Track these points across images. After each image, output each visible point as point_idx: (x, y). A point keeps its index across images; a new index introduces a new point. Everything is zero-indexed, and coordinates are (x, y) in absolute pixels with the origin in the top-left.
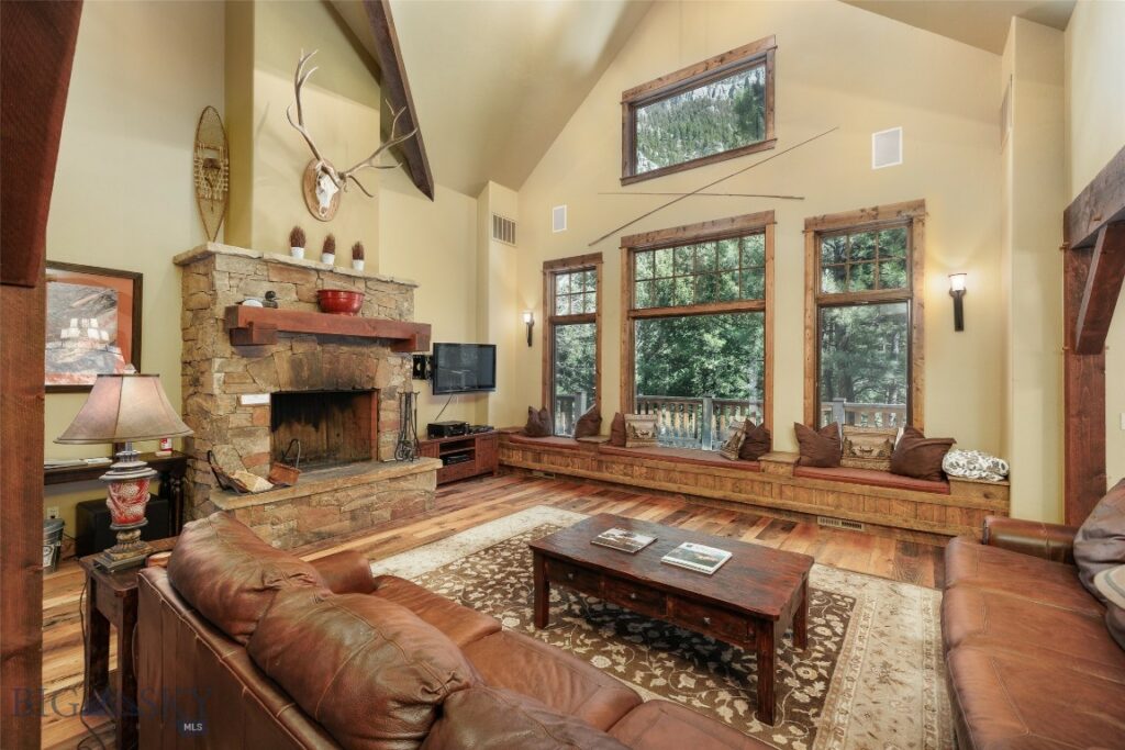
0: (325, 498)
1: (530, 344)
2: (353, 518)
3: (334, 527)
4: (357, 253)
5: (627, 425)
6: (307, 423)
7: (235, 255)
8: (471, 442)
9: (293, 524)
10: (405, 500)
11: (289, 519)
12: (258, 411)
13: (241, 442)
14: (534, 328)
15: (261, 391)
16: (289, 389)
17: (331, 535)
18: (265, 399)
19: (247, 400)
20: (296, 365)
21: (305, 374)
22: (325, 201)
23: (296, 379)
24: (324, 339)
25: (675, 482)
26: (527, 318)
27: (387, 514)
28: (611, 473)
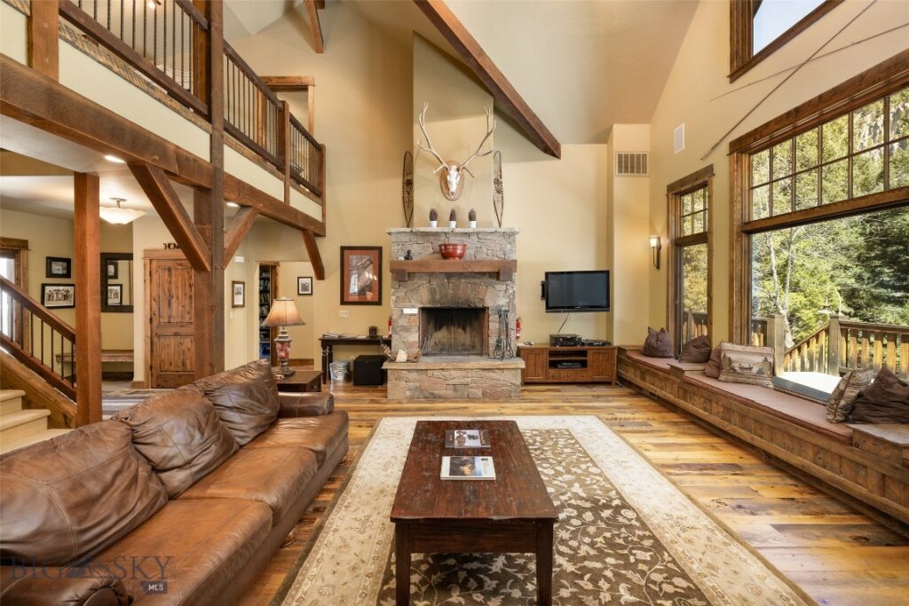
0: (436, 373)
1: (658, 267)
2: (455, 390)
3: (443, 392)
4: (472, 217)
5: (722, 355)
6: (459, 326)
7: (400, 232)
8: (584, 353)
9: (417, 384)
10: (494, 386)
11: (414, 381)
12: (413, 318)
13: (403, 334)
14: (661, 251)
15: (413, 307)
16: (429, 306)
17: (440, 397)
18: (415, 311)
19: (406, 311)
20: (432, 292)
21: (438, 297)
22: (453, 188)
23: (433, 300)
24: (449, 275)
25: (750, 431)
26: (654, 243)
27: (479, 393)
28: (693, 404)
